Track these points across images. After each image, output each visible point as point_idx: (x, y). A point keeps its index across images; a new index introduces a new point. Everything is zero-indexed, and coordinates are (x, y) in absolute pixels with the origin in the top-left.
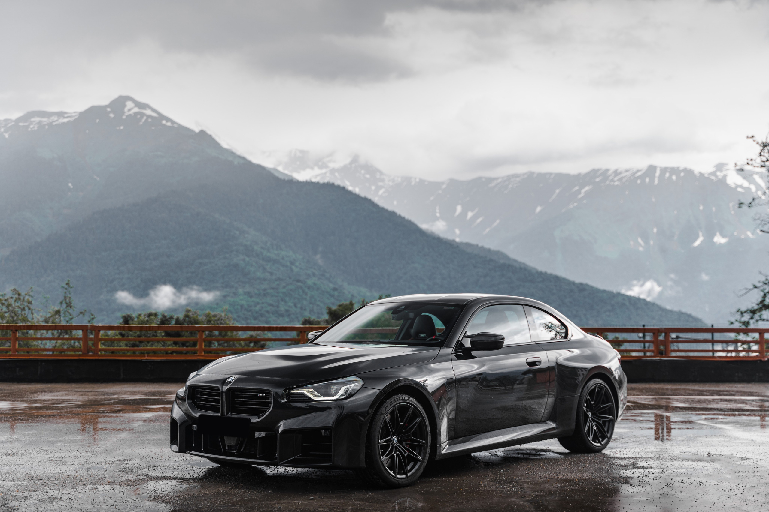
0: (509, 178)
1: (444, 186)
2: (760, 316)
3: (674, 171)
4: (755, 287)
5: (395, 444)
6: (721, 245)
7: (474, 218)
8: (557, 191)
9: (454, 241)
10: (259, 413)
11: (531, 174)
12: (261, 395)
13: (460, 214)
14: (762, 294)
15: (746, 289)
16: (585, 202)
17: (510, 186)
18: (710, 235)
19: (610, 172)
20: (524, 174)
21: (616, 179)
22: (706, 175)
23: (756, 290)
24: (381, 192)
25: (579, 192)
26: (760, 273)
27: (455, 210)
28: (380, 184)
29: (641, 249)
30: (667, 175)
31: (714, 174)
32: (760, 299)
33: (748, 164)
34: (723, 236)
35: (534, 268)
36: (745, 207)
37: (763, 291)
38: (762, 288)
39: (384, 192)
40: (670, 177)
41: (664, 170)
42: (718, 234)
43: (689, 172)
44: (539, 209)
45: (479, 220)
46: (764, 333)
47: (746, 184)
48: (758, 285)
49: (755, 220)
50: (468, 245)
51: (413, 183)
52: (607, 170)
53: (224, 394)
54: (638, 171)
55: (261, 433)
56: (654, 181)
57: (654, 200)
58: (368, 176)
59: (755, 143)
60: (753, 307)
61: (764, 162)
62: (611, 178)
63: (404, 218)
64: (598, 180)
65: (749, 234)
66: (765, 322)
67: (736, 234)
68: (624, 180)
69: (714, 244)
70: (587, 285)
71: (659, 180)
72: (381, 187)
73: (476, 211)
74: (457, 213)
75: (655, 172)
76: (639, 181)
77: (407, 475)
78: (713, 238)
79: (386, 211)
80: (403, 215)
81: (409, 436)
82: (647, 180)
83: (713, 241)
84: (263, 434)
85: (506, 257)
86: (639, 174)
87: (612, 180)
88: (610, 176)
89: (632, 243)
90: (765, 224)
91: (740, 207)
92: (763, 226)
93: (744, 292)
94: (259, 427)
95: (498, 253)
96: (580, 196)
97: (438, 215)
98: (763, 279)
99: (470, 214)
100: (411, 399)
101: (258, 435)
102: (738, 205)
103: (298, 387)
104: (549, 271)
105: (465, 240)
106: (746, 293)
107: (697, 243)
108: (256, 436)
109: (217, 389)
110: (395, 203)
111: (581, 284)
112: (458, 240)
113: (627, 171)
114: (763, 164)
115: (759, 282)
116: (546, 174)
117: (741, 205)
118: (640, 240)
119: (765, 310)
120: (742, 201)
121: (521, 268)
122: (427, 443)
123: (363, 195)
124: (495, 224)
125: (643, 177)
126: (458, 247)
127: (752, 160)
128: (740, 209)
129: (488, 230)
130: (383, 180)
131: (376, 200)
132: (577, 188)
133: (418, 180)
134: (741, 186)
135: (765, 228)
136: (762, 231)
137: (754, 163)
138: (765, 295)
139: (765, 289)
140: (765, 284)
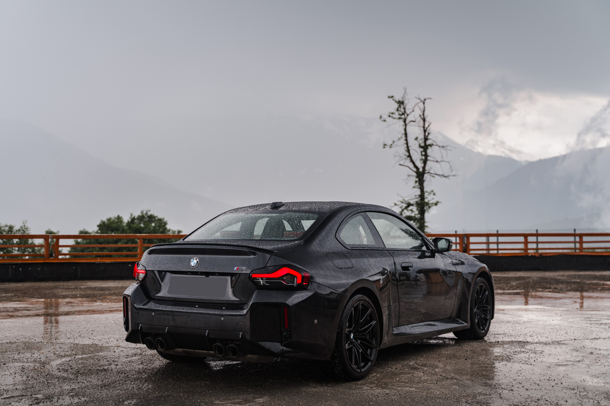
4: (396, 205)
14: (401, 209)
26: (398, 195)
33: (389, 116)
36: (387, 148)
37: (401, 207)
38: (400, 206)
48: (398, 203)
59: (394, 102)
61: (401, 115)
90: (402, 160)
91: (384, 147)
92: (400, 161)
98: (401, 199)
102: (383, 146)
114: (399, 116)
115: (399, 201)
117: (386, 146)
120: (386, 143)
127: (392, 113)
128: (384, 149)
135: (402, 163)
136: (400, 165)
137: (394, 116)
138: (403, 210)
139: (402, 206)
140: (402, 202)
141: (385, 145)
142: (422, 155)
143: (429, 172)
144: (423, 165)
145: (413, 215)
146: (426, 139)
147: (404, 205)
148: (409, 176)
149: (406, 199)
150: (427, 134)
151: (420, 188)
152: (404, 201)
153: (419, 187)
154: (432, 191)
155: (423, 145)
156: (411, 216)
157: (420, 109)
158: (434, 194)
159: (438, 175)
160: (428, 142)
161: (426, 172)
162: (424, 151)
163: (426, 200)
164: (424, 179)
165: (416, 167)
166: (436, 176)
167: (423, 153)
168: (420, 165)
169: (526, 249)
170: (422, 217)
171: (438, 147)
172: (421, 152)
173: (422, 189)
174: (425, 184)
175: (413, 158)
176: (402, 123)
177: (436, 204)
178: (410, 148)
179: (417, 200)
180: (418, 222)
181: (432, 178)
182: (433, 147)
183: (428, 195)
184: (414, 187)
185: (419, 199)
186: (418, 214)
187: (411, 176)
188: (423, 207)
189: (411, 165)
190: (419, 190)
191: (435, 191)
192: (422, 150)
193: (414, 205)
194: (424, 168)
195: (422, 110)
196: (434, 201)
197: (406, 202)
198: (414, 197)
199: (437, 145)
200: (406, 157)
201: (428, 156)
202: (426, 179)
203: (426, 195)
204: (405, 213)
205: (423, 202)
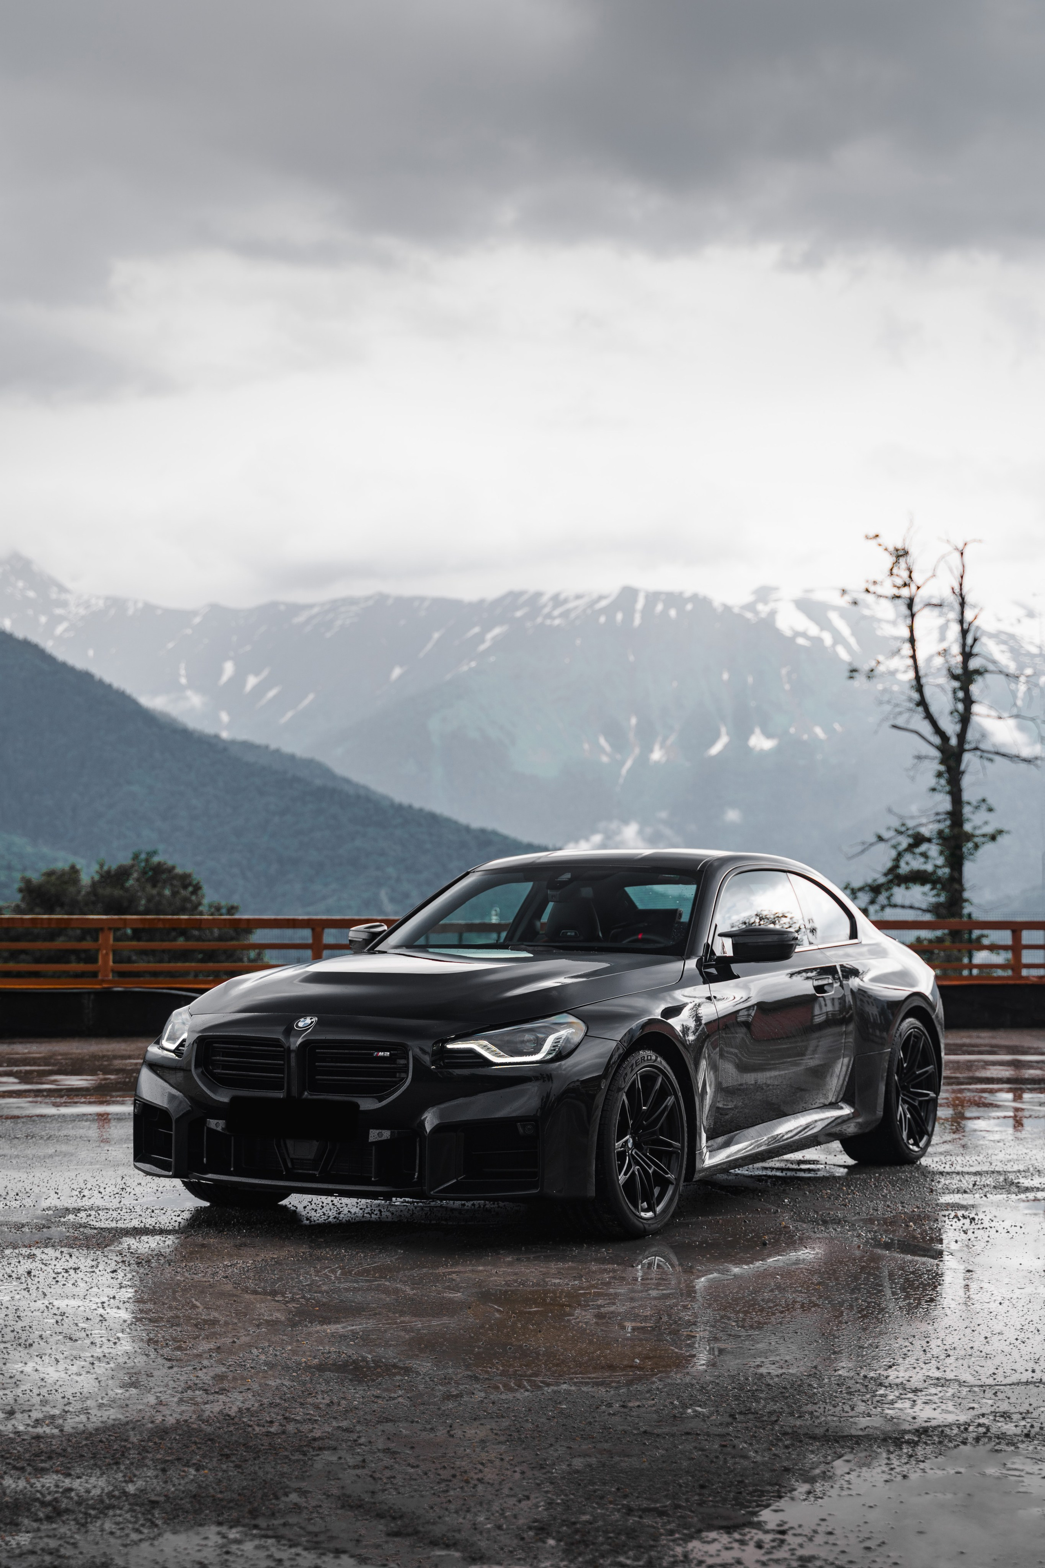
0: (335, 606)
1: (197, 620)
2: (889, 898)
3: (673, 599)
4: (880, 839)
5: (630, 1149)
6: (763, 755)
7: (261, 690)
8: (436, 635)
9: (217, 737)
10: (377, 1091)
11: (382, 598)
12: (381, 1054)
13: (231, 680)
14: (894, 853)
15: (863, 843)
16: (492, 659)
17: (339, 623)
18: (742, 733)
19: (545, 599)
20: (368, 598)
21: (556, 613)
22: (736, 610)
23: (882, 846)
24: (59, 629)
25: (480, 638)
26: (888, 810)
27: (220, 671)
28: (59, 611)
29: (605, 759)
30: (660, 607)
31: (751, 607)
32: (889, 864)
33: (867, 591)
34: (768, 735)
35: (385, 797)
36: (860, 679)
37: (894, 846)
38: (893, 842)
39: (66, 630)
40: (665, 612)
41: (653, 598)
42: (757, 731)
43: (701, 603)
44: (397, 672)
45: (271, 694)
46: (1021, 931)
47: (813, 630)
48: (886, 835)
49: (881, 703)
50: (247, 746)
51: (130, 612)
52: (538, 595)
53: (293, 1055)
54: (601, 598)
55: (383, 1131)
56: (632, 619)
57: (632, 658)
58: (31, 594)
59: (881, 549)
60: (875, 880)
61: (899, 588)
62: (546, 610)
63: (110, 686)
64: (519, 614)
65: (818, 731)
66: (898, 911)
67: (792, 730)
68: (573, 615)
69: (749, 750)
70: (495, 833)
71: (643, 618)
72: (61, 619)
73: (265, 673)
74: (225, 678)
75: (635, 601)
76: (602, 619)
77: (654, 1212)
78: (747, 739)
79: (72, 670)
80: (107, 679)
81: (654, 1133)
82: (619, 616)
83: (748, 747)
84: (386, 1134)
85: (327, 772)
86: (603, 603)
87: (549, 616)
88: (545, 606)
89: (586, 746)
90: (900, 713)
91: (851, 677)
92: (895, 718)
93: (860, 848)
94: (377, 1119)
95: (310, 763)
96: (482, 647)
97: (183, 681)
98: (896, 823)
99: (252, 681)
100: (659, 1059)
101: (374, 1135)
102: (847, 674)
103: (460, 1037)
104: (417, 805)
105: (242, 735)
106: (863, 851)
107: (716, 749)
108: (372, 1139)
109: (276, 1043)
110: (91, 653)
111: (483, 831)
112: (225, 735)
113: (578, 597)
114: (894, 592)
115: (889, 829)
116: (412, 599)
117: (855, 674)
118: (602, 741)
119: (899, 885)
120: (856, 665)
121: (358, 797)
122: (682, 1149)
123: (20, 634)
124: (306, 702)
125: (610, 610)
126: (225, 749)
127: (875, 583)
128: (851, 682)
129: (289, 714)
130: (64, 604)
131: (49, 646)
132: (477, 630)
133: (140, 605)
134: (804, 635)
135: (900, 722)
136: (894, 726)
137: (879, 590)
138: (900, 855)
139: (899, 844)
140: (900, 833)
141: (854, 671)
142: (956, 699)
143: (976, 749)
144: (958, 728)
145: (929, 868)
146: (967, 655)
147: (905, 842)
148: (919, 758)
149: (911, 824)
150: (969, 641)
151: (950, 793)
152: (903, 829)
153: (948, 788)
154: (984, 800)
155: (959, 671)
156: (925, 871)
157: (951, 570)
158: (990, 810)
159: (1004, 755)
160: (973, 664)
161: (967, 747)
162: (961, 688)
163: (968, 827)
164: (963, 767)
165: (938, 731)
166: (997, 758)
167: (961, 694)
168: (951, 727)
169: (1016, 965)
170: (956, 875)
171: (1002, 677)
172: (954, 691)
173: (956, 794)
174: (966, 781)
175: (933, 709)
176: (904, 610)
177: (993, 838)
178: (923, 681)
179: (941, 826)
180: (943, 889)
181: (987, 763)
182: (988, 676)
183: (973, 813)
184: (934, 790)
185: (948, 823)
186: (944, 866)
187: (926, 757)
188: (959, 847)
189: (926, 728)
190: (948, 798)
191: (991, 801)
192: (956, 684)
193: (934, 841)
194: (962, 736)
195: (957, 574)
196: (989, 829)
197: (910, 832)
198: (933, 818)
199: (1001, 672)
200: (912, 705)
201: (972, 702)
202: (967, 766)
203: (967, 810)
204: (907, 863)
205: (956, 831)
